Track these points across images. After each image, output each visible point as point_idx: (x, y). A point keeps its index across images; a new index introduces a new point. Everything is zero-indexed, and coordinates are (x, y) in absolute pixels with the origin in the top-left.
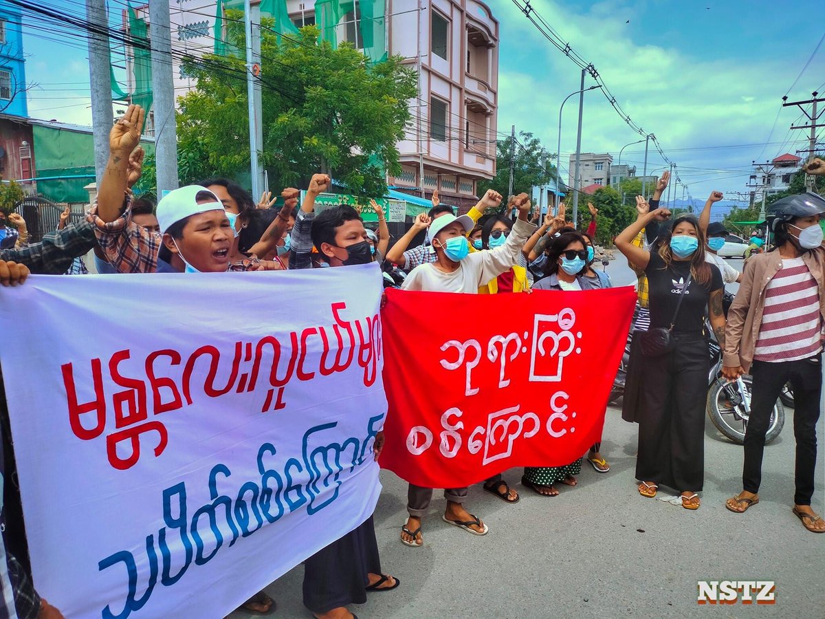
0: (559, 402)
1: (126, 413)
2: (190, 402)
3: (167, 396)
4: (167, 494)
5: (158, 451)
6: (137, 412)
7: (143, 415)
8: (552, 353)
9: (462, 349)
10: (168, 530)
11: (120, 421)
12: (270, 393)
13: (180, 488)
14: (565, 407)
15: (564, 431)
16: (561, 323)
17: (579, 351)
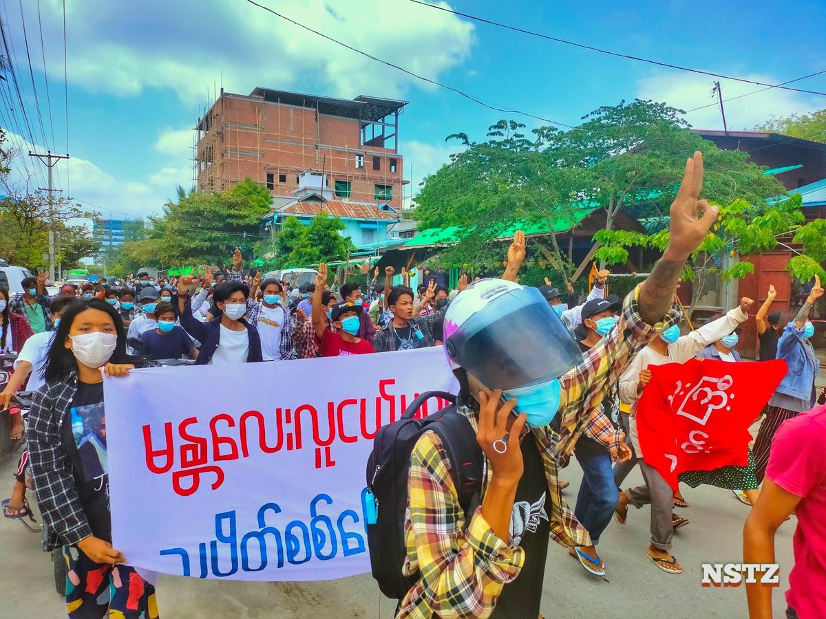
1: (190, 457)
2: (246, 454)
3: (225, 449)
4: (219, 517)
5: (215, 487)
6: (199, 458)
7: (204, 460)
8: (702, 402)
10: (219, 543)
11: (184, 463)
12: (318, 451)
13: (231, 515)
17: (728, 408)
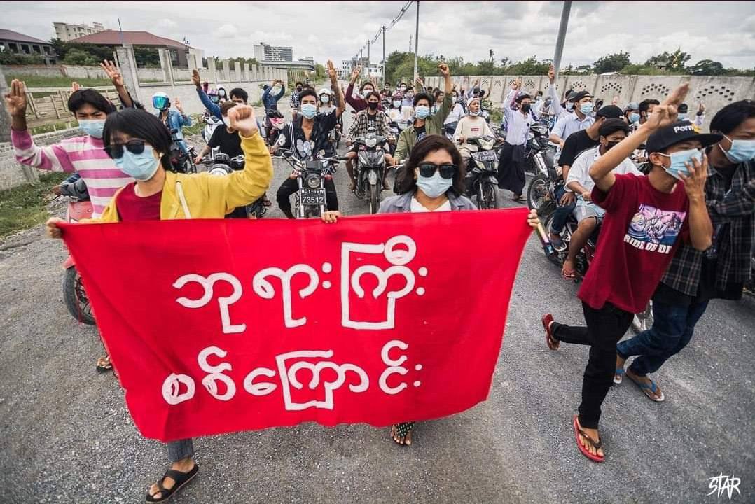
0: (395, 354)
9: (208, 283)
14: (403, 358)
15: (403, 386)
16: (391, 256)
